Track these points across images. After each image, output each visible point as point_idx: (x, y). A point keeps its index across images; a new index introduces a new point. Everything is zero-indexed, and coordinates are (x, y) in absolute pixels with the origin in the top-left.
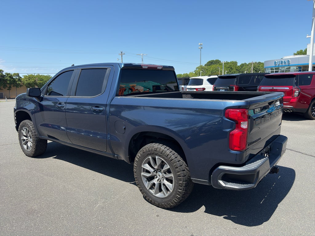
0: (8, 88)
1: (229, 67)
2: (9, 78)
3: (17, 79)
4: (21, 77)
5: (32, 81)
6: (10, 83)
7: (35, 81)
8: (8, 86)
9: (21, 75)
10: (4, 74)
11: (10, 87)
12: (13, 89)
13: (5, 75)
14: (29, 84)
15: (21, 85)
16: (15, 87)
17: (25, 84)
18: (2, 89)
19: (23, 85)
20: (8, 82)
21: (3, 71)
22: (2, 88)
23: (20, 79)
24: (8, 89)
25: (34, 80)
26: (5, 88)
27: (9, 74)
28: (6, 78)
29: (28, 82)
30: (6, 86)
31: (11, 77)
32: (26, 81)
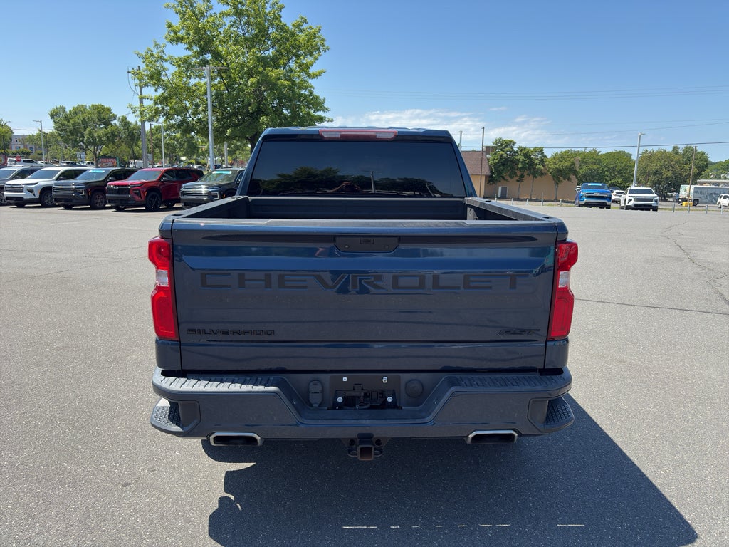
0: (517, 178)
2: (522, 158)
3: (537, 159)
4: (545, 156)
5: (566, 164)
6: (523, 169)
7: (573, 164)
8: (519, 173)
9: (546, 152)
10: (516, 149)
11: (522, 176)
12: (528, 179)
13: (517, 152)
14: (559, 170)
15: (543, 172)
16: (531, 176)
17: (550, 170)
18: (507, 180)
19: (546, 171)
20: (520, 166)
21: (514, 143)
22: (507, 178)
23: (542, 161)
24: (518, 181)
25: (569, 163)
26: (513, 178)
27: (525, 148)
28: (516, 157)
29: (557, 166)
30: (516, 174)
31: (527, 155)
32: (555, 163)
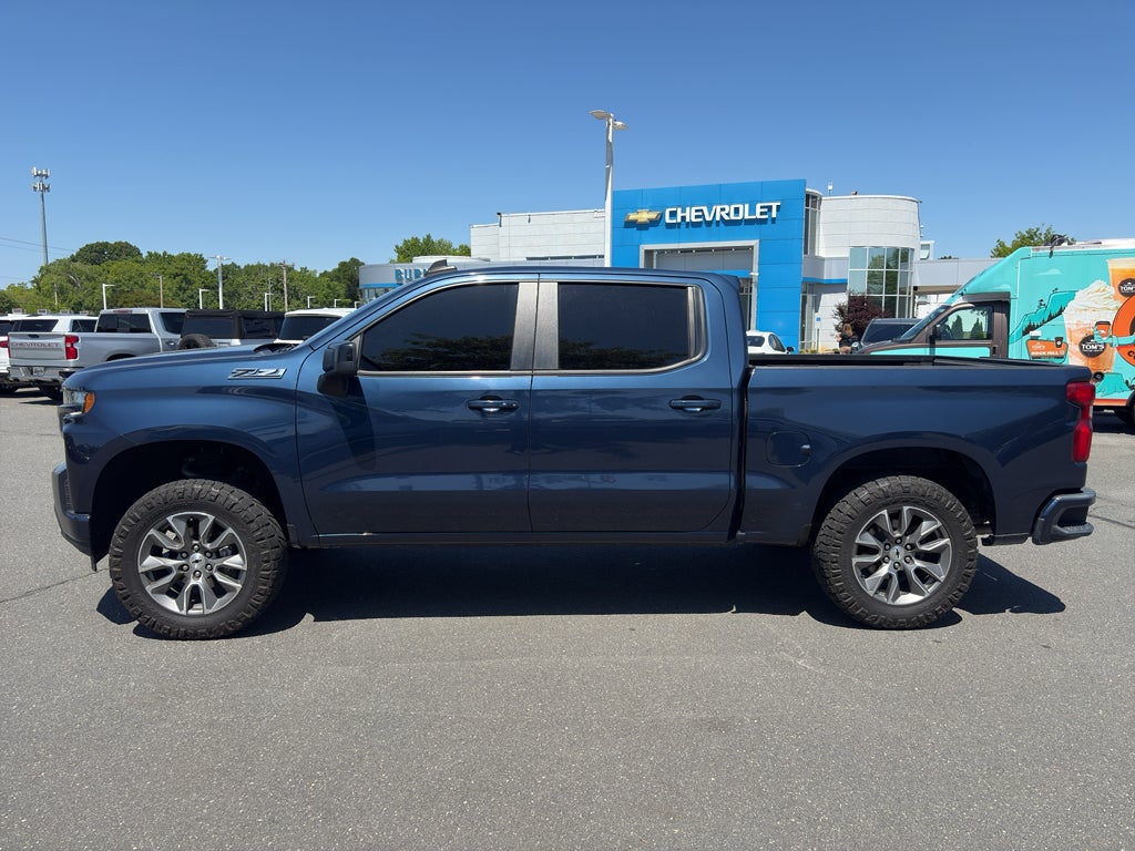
1: (178, 275)
